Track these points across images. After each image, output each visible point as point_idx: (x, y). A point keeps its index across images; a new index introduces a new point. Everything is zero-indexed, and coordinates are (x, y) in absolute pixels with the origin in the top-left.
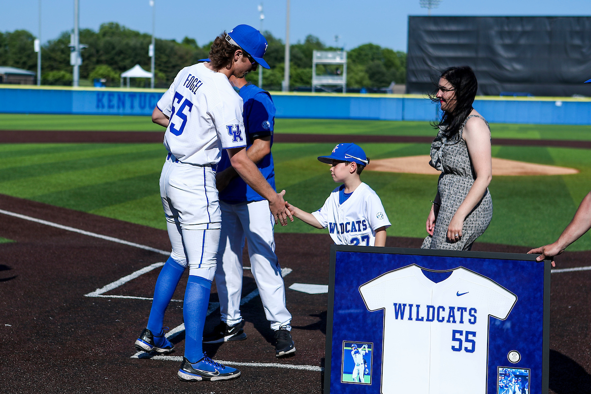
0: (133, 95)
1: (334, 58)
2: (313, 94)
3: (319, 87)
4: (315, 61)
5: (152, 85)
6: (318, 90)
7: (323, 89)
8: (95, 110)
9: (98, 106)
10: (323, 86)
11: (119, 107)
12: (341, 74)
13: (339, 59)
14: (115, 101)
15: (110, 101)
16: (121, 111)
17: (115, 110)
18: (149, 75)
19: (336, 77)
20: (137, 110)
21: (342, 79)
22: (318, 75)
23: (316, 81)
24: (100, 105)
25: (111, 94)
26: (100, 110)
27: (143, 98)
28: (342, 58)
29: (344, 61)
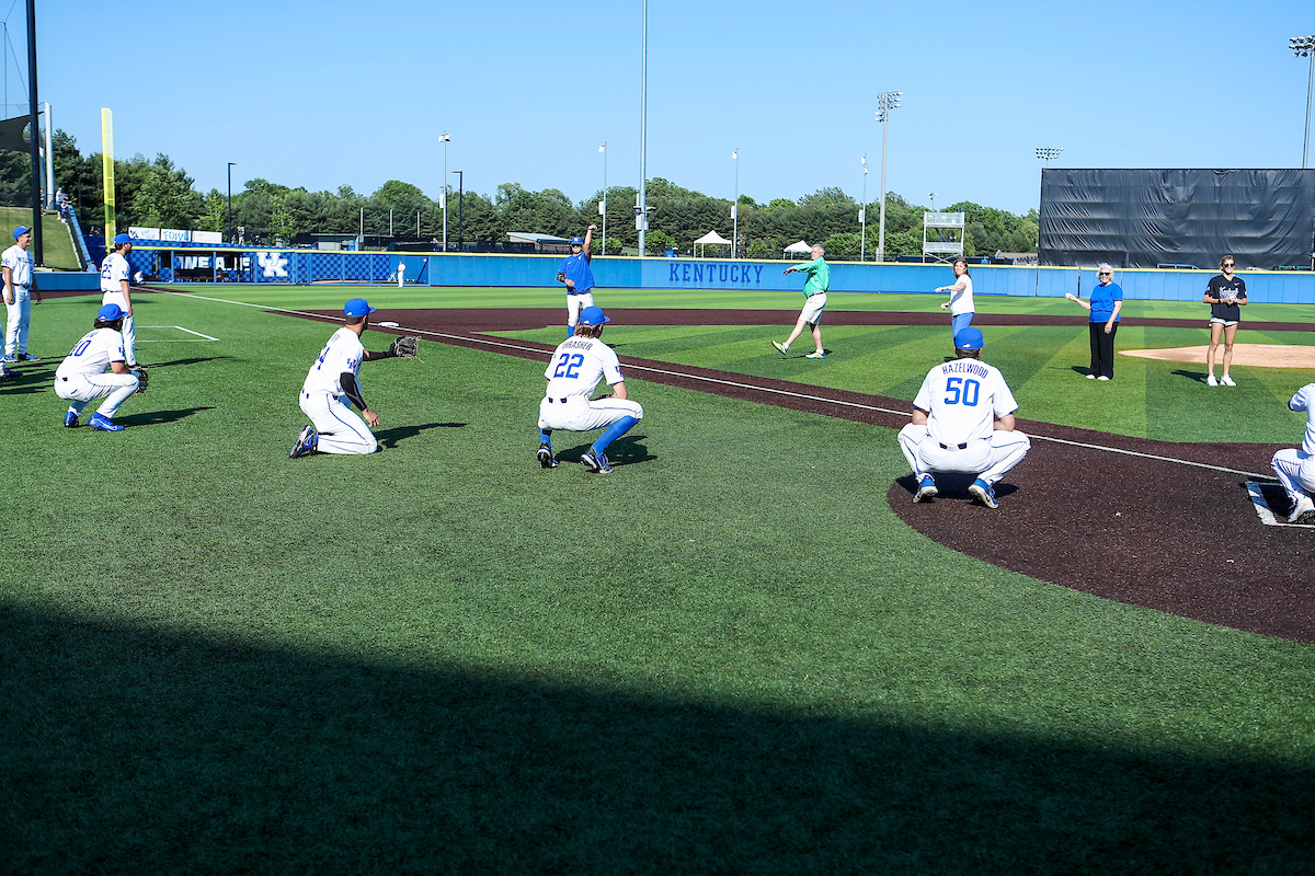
0: (712, 266)
1: (949, 221)
2: (924, 264)
3: (931, 255)
4: (926, 224)
5: (733, 254)
6: (928, 260)
7: (936, 258)
8: (668, 284)
9: (671, 279)
10: (936, 254)
11: (695, 280)
12: (958, 240)
14: (691, 274)
15: (685, 272)
16: (698, 285)
17: (691, 284)
18: (730, 242)
19: (952, 244)
20: (717, 283)
21: (959, 246)
22: (930, 240)
23: (928, 248)
24: (674, 277)
25: (686, 265)
26: (674, 284)
27: (724, 268)
28: (958, 221)
29: (962, 224)
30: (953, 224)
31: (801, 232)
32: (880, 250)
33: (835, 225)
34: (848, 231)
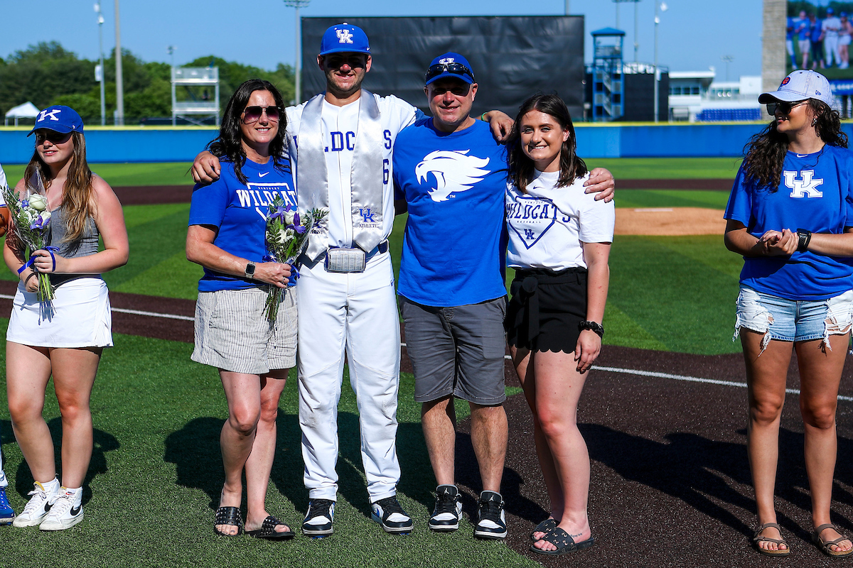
1: (200, 77)
2: (174, 127)
3: (182, 117)
4: (175, 81)
6: (180, 122)
7: (187, 119)
10: (187, 115)
12: (213, 99)
13: (207, 78)
19: (205, 103)
21: (213, 106)
22: (179, 100)
23: (178, 110)
28: (211, 77)
29: (215, 81)
30: (205, 80)
31: (17, 94)
32: (119, 112)
33: (58, 86)
34: (74, 91)
